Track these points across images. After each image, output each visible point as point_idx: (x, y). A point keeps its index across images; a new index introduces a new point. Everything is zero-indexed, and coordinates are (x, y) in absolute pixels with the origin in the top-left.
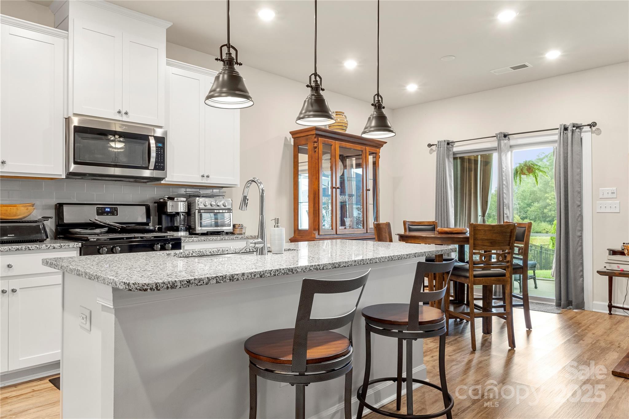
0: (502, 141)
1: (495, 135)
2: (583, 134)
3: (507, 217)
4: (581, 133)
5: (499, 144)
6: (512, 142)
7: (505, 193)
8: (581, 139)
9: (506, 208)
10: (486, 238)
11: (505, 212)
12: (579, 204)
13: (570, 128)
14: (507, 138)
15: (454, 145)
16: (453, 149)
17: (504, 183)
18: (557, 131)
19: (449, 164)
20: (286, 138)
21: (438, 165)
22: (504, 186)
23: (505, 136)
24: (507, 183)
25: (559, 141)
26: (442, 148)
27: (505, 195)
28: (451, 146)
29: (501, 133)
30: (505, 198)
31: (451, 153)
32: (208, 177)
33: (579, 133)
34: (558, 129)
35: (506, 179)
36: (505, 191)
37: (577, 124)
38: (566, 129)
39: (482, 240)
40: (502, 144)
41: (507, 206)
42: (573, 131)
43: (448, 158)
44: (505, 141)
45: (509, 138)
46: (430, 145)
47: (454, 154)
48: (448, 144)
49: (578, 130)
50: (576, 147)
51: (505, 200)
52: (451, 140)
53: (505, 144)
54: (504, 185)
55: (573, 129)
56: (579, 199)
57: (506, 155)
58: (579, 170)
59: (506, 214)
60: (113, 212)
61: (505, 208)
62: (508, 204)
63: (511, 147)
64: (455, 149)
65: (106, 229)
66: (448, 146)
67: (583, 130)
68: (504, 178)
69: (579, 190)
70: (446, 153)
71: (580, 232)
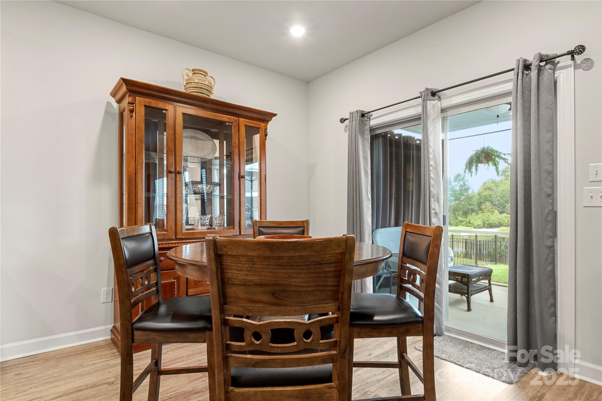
0: (428, 102)
1: (419, 95)
3: (436, 213)
4: (554, 70)
5: (424, 108)
6: (445, 103)
7: (432, 178)
8: (555, 83)
9: (435, 200)
10: (255, 279)
11: (432, 206)
12: (549, 191)
13: (534, 65)
14: (436, 97)
15: (371, 117)
16: (370, 122)
17: (432, 163)
18: (512, 74)
19: (363, 142)
21: (350, 143)
22: (431, 168)
23: (434, 94)
24: (435, 163)
25: (514, 93)
26: (354, 122)
27: (432, 182)
28: (367, 118)
29: (427, 90)
30: (433, 186)
31: (367, 127)
33: (551, 71)
34: (513, 70)
35: (435, 157)
36: (432, 175)
37: (547, 56)
38: (527, 67)
39: (245, 284)
40: (429, 107)
41: (436, 197)
42: (540, 69)
43: (362, 133)
44: (433, 102)
45: (439, 97)
46: (343, 121)
47: (372, 130)
48: (363, 115)
49: (548, 66)
50: (545, 96)
51: (432, 189)
52: (366, 110)
53: (434, 107)
54: (432, 166)
55: (539, 65)
56: (550, 184)
57: (434, 124)
58: (550, 135)
59: (434, 209)
61: (432, 200)
62: (437, 194)
63: (442, 110)
64: (373, 123)
66: (363, 119)
67: (558, 65)
68: (431, 156)
69: (549, 168)
70: (360, 128)
71: (551, 240)
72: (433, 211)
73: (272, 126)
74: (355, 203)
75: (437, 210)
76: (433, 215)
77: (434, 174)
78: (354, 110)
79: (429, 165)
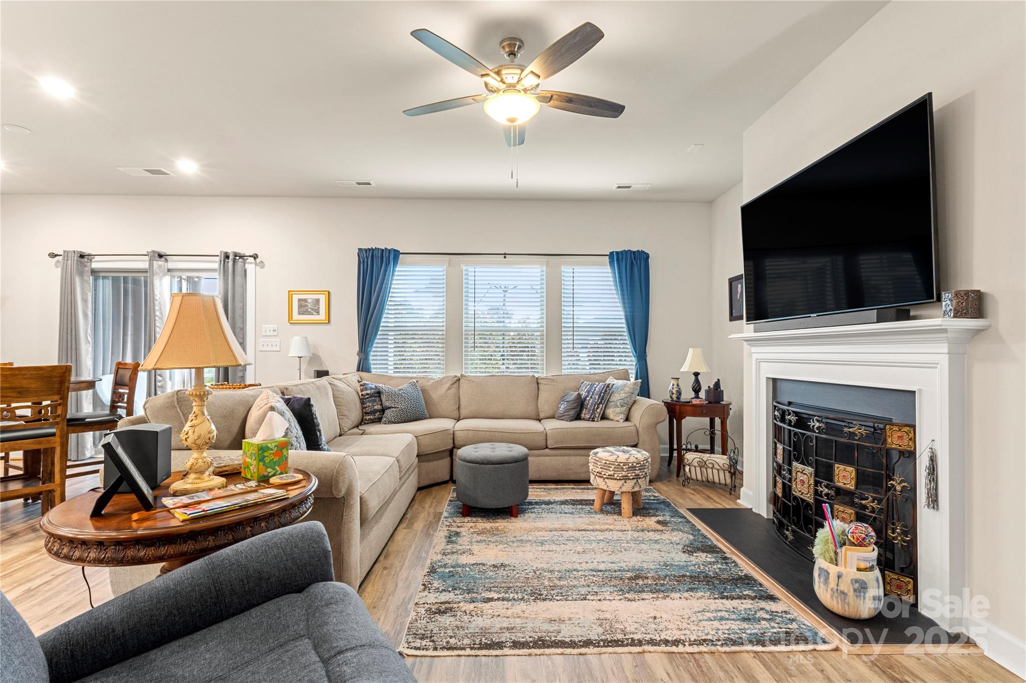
0: (155, 262)
1: (146, 253)
2: (247, 266)
4: (245, 263)
5: (151, 265)
6: (171, 265)
8: (245, 271)
13: (231, 257)
14: (163, 259)
15: (93, 260)
16: (91, 264)
17: (157, 313)
18: (217, 259)
19: (83, 284)
21: (64, 283)
22: (157, 318)
23: (161, 256)
24: (161, 313)
25: (219, 270)
26: (69, 262)
27: (157, 329)
28: (88, 259)
29: (154, 252)
30: (158, 333)
31: (87, 269)
33: (242, 264)
34: (218, 256)
35: (161, 309)
36: (158, 324)
37: (239, 253)
38: (227, 257)
40: (156, 266)
42: (234, 261)
43: (81, 274)
44: (160, 263)
45: (166, 259)
46: (54, 256)
47: (94, 272)
48: (82, 256)
49: (240, 260)
50: (239, 279)
52: (86, 250)
53: (160, 266)
54: (157, 316)
55: (235, 258)
56: (242, 336)
57: (161, 280)
58: (241, 304)
63: (169, 270)
64: (95, 265)
66: (82, 260)
67: (247, 261)
69: (241, 325)
70: (78, 269)
71: (242, 372)
74: (69, 346)
77: (159, 323)
78: (71, 249)
79: (155, 316)
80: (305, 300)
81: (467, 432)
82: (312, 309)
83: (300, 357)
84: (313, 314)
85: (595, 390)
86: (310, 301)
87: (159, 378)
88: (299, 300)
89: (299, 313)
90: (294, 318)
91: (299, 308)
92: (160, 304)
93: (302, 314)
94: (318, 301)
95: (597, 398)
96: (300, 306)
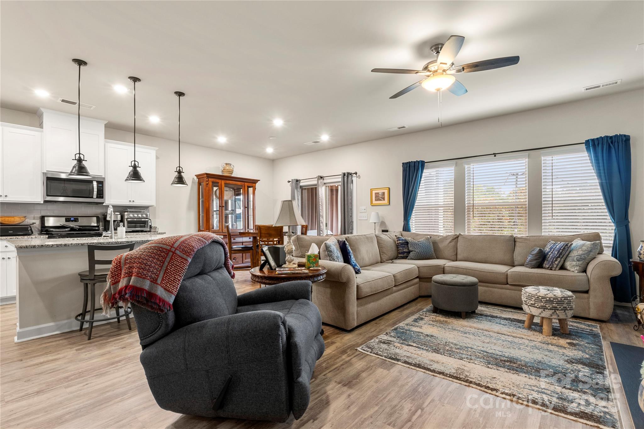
1: (315, 177)
2: (353, 178)
3: (322, 222)
5: (318, 182)
6: (325, 181)
8: (352, 181)
11: (321, 219)
12: (351, 215)
13: (346, 175)
15: (301, 182)
17: (320, 203)
18: (341, 176)
19: (297, 192)
20: (193, 178)
21: (292, 192)
23: (321, 178)
25: (341, 182)
26: (293, 183)
28: (299, 182)
29: (319, 176)
31: (299, 186)
32: (133, 201)
35: (321, 201)
36: (320, 208)
37: (349, 173)
38: (344, 175)
40: (319, 182)
42: (348, 177)
43: (297, 188)
44: (321, 181)
45: (323, 179)
46: (289, 182)
47: (301, 187)
48: (297, 181)
49: (350, 176)
51: (320, 213)
52: (298, 179)
53: (321, 182)
55: (348, 175)
56: (351, 213)
57: (321, 188)
58: (351, 197)
60: (76, 220)
61: (320, 217)
63: (325, 184)
64: (301, 184)
65: (69, 229)
67: (353, 176)
68: (320, 201)
69: (351, 207)
70: (296, 186)
71: (352, 230)
72: (321, 222)
73: (257, 185)
75: (322, 221)
76: (321, 223)
78: (293, 179)
79: (319, 204)
80: (378, 193)
81: (452, 268)
82: (381, 198)
83: (375, 223)
84: (381, 200)
85: (556, 247)
86: (380, 193)
87: (321, 232)
88: (376, 193)
89: (376, 200)
90: (373, 203)
91: (375, 198)
92: (321, 199)
93: (377, 201)
94: (384, 193)
95: (556, 253)
96: (376, 197)
